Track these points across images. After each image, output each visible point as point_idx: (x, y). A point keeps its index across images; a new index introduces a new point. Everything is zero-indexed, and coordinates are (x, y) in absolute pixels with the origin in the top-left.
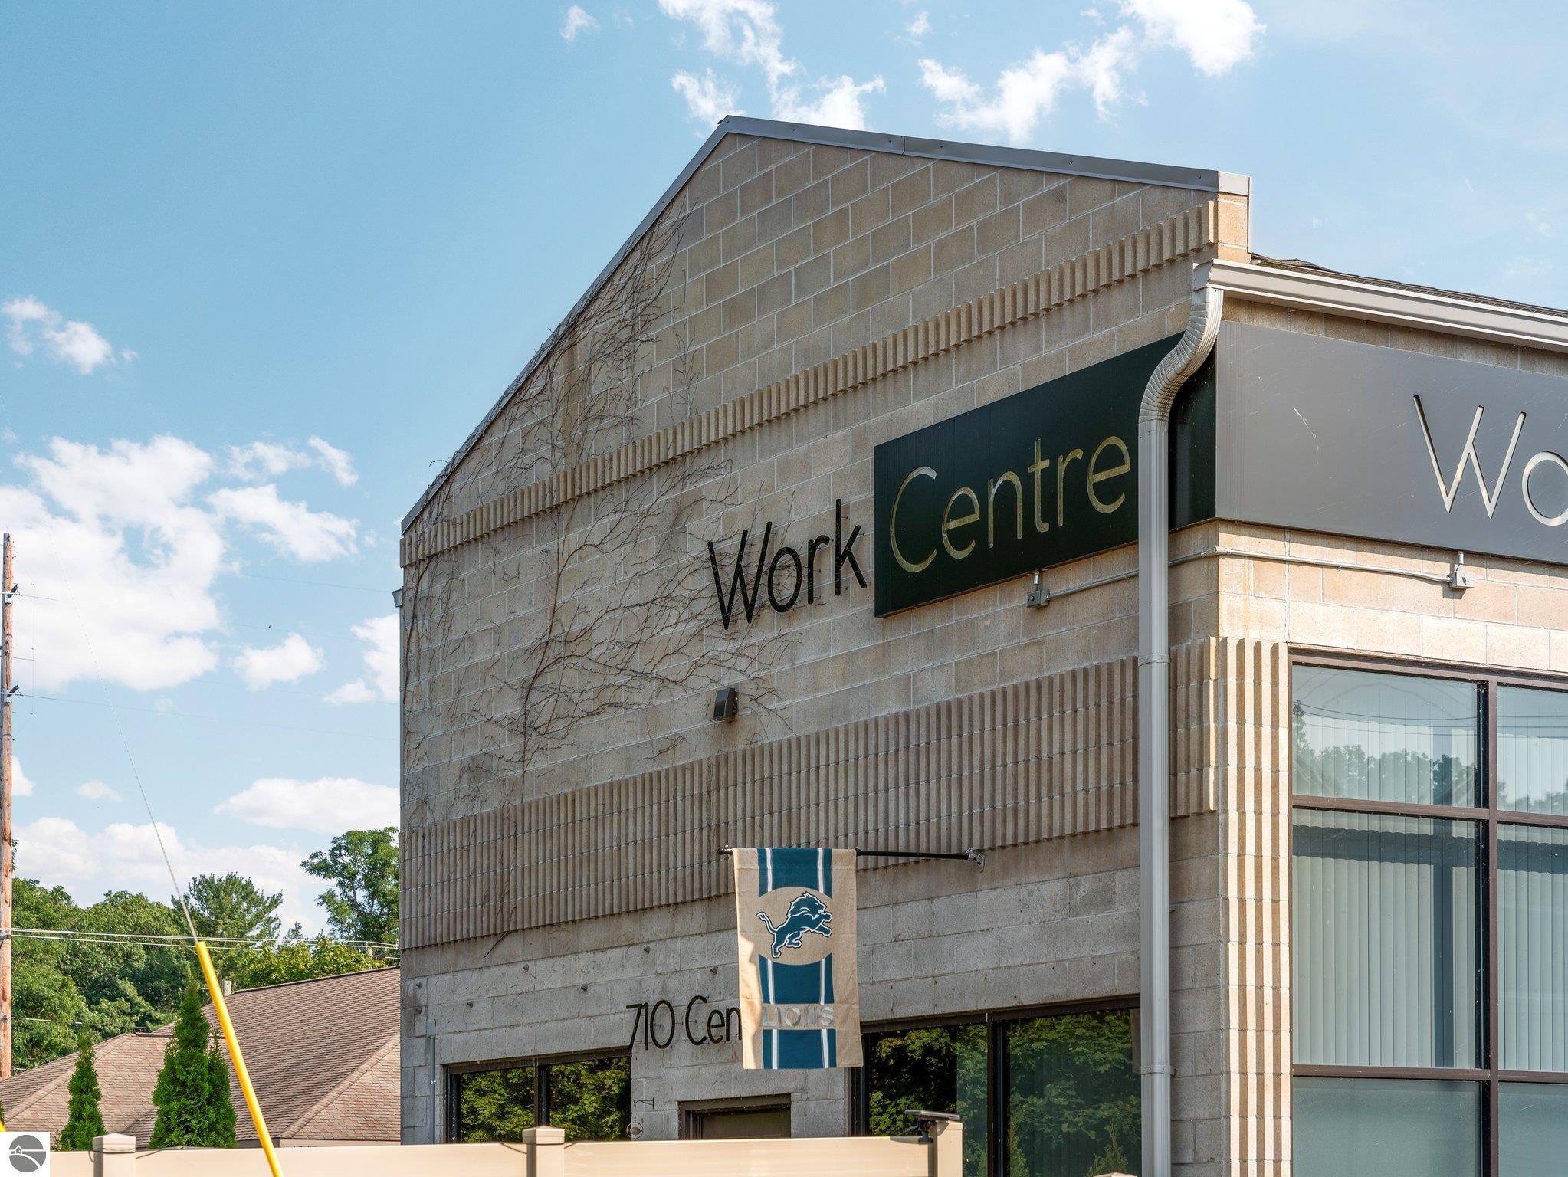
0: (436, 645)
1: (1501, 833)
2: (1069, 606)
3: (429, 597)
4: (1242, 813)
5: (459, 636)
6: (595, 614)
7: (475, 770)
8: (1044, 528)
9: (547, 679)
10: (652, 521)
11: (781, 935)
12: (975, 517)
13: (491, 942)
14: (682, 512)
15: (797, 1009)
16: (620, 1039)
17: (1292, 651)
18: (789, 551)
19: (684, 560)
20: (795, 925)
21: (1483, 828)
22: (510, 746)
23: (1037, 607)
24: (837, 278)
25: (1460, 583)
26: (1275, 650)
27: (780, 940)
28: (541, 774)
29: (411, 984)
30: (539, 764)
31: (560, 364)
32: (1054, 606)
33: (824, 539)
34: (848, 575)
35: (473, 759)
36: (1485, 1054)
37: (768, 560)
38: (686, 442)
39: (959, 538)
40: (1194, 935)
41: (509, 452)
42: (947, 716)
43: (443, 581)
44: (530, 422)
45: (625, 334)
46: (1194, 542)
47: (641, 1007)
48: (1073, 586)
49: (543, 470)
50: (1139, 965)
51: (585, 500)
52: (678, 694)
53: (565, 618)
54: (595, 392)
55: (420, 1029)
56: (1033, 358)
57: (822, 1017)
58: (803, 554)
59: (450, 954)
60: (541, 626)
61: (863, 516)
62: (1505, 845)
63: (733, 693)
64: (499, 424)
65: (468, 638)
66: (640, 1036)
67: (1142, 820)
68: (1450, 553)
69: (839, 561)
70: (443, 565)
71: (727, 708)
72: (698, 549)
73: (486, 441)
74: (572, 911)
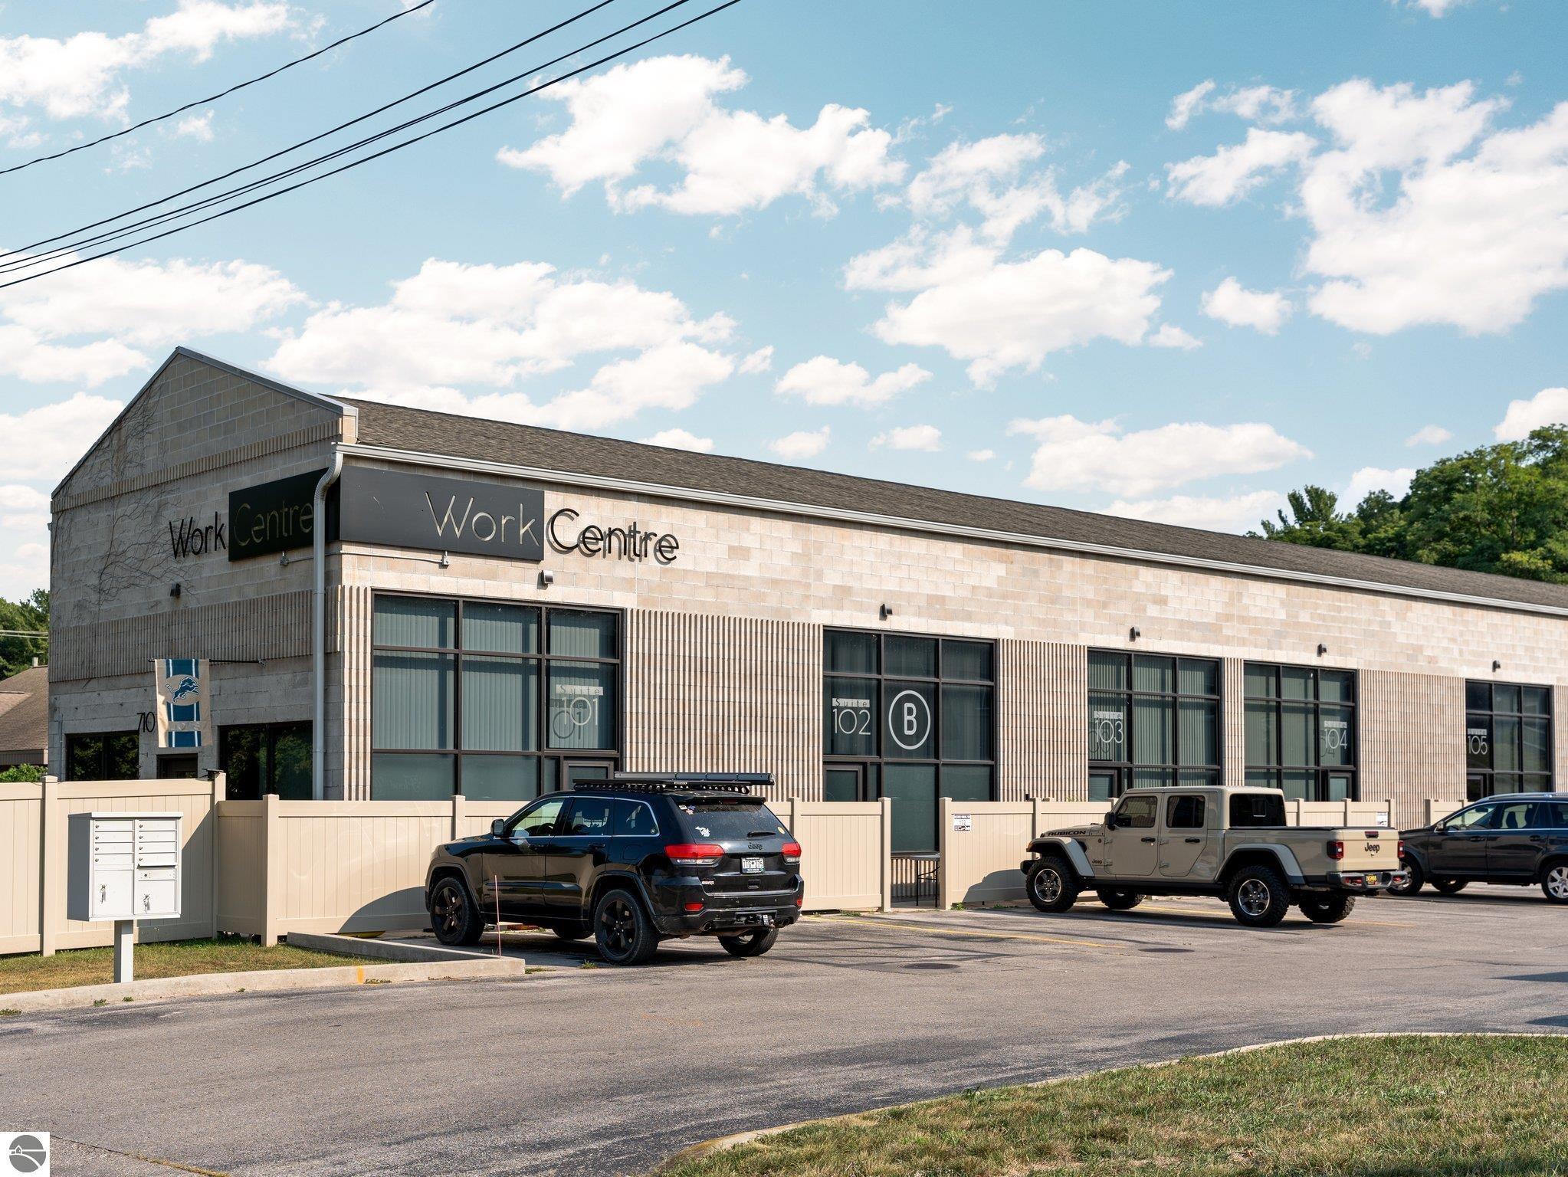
0: (65, 549)
1: (464, 658)
2: (295, 566)
3: (62, 528)
4: (350, 653)
5: (74, 547)
6: (127, 545)
7: (80, 606)
8: (286, 535)
9: (109, 570)
10: (150, 509)
11: (176, 694)
12: (263, 527)
13: (86, 681)
14: (162, 506)
15: (184, 723)
16: (134, 727)
17: (372, 590)
18: (198, 530)
19: (162, 527)
20: (183, 690)
21: (457, 656)
22: (94, 597)
23: (284, 565)
24: (218, 421)
25: (445, 563)
26: (366, 589)
27: (176, 696)
28: (106, 611)
29: (53, 697)
30: (105, 606)
31: (116, 436)
32: (290, 565)
33: (211, 527)
34: (219, 542)
35: (79, 601)
36: (457, 745)
37: (191, 532)
38: (162, 479)
39: (258, 534)
40: (333, 699)
41: (95, 470)
42: (252, 603)
43: (68, 521)
44: (103, 459)
45: (140, 428)
46: (334, 548)
47: (144, 714)
48: (296, 559)
49: (108, 481)
50: (313, 709)
51: (124, 496)
52: (159, 583)
53: (116, 545)
54: (128, 451)
55: (56, 718)
56: (284, 466)
57: (194, 726)
58: (204, 531)
59: (68, 686)
60: (106, 547)
61: (225, 520)
62: (465, 662)
63: (178, 586)
64: (91, 457)
65: (77, 549)
66: (142, 727)
67: (313, 653)
68: (442, 552)
69: (216, 539)
70: (68, 515)
71: (176, 592)
72: (167, 524)
73: (86, 464)
74: (117, 671)
